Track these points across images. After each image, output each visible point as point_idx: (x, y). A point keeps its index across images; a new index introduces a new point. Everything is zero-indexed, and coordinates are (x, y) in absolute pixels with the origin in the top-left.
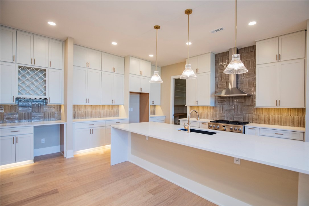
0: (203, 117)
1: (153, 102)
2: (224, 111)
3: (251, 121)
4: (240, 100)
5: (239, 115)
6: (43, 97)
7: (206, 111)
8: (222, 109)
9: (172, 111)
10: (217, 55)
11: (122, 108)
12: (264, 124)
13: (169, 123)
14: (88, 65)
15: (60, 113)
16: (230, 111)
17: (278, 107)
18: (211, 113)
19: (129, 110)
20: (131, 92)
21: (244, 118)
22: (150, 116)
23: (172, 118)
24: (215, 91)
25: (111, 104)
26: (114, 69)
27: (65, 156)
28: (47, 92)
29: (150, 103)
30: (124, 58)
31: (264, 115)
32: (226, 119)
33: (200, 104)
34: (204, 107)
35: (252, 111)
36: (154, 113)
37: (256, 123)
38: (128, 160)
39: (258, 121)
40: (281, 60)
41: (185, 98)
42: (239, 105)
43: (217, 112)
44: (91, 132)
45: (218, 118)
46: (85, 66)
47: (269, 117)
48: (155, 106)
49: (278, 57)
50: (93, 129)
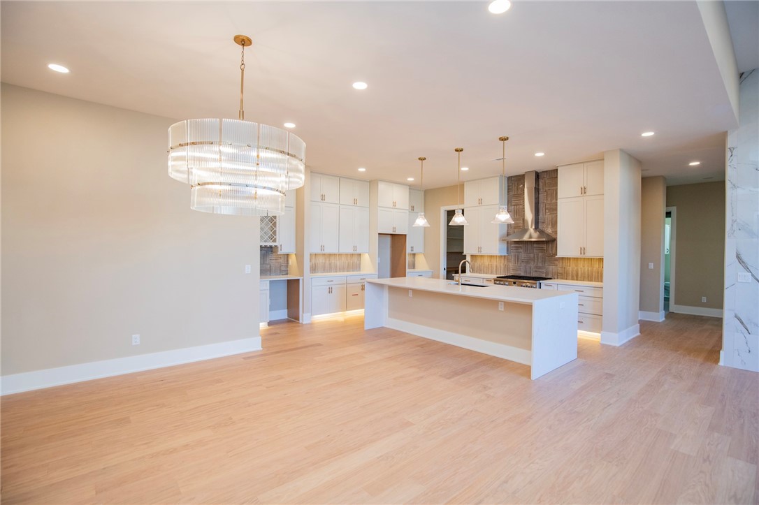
0: (490, 271)
1: (412, 248)
2: (519, 263)
3: (556, 277)
4: (541, 246)
5: (540, 268)
6: (273, 244)
7: (495, 262)
8: (517, 258)
9: (443, 263)
10: (509, 179)
11: (366, 258)
12: (572, 279)
13: (438, 277)
14: (323, 197)
15: (287, 266)
16: (528, 262)
17: (582, 256)
18: (502, 266)
19: (377, 260)
20: (379, 234)
21: (547, 273)
22: (407, 270)
23: (443, 273)
24: (508, 233)
25: (352, 252)
26: (355, 201)
27: (301, 321)
28: (277, 237)
29: (408, 250)
30: (370, 182)
31: (571, 268)
32: (522, 274)
33: (485, 252)
34: (491, 256)
35: (557, 262)
36: (413, 266)
37: (562, 279)
38: (384, 326)
39: (564, 275)
40: (587, 194)
41: (463, 240)
42: (540, 254)
43: (510, 264)
44: (330, 290)
45: (512, 273)
46: (320, 200)
47: (577, 269)
48: (414, 254)
49: (584, 191)
50: (333, 287)
